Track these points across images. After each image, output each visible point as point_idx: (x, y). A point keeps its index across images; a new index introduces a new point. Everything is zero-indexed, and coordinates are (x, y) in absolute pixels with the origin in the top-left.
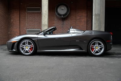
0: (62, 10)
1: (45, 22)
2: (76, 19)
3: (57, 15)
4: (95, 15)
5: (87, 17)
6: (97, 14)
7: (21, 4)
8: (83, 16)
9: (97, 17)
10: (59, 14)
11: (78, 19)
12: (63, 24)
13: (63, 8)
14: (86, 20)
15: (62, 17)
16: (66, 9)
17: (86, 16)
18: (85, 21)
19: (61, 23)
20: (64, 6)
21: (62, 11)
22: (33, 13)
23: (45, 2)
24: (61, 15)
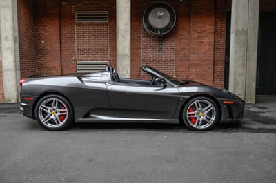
0: (160, 17)
1: (123, 48)
2: (190, 39)
3: (147, 29)
4: (237, 31)
5: (215, 33)
6: (240, 29)
7: (64, 3)
8: (205, 31)
9: (242, 38)
10: (151, 27)
11: (194, 39)
12: (160, 50)
13: (162, 14)
14: (213, 40)
15: (159, 33)
16: (169, 15)
17: (213, 31)
18: (210, 42)
19: (155, 46)
20: (164, 9)
21: (159, 20)
22: (91, 24)
23: (123, 3)
24: (155, 30)
